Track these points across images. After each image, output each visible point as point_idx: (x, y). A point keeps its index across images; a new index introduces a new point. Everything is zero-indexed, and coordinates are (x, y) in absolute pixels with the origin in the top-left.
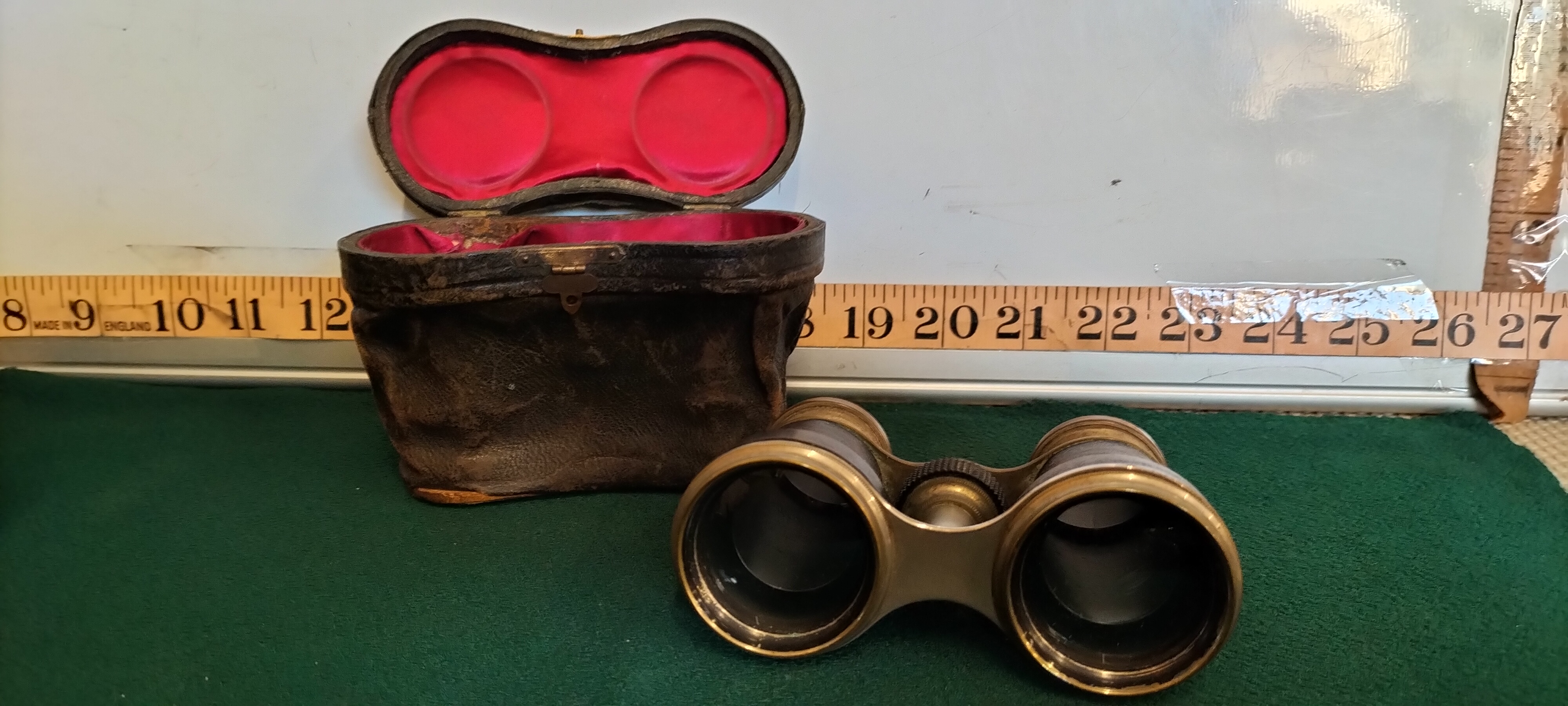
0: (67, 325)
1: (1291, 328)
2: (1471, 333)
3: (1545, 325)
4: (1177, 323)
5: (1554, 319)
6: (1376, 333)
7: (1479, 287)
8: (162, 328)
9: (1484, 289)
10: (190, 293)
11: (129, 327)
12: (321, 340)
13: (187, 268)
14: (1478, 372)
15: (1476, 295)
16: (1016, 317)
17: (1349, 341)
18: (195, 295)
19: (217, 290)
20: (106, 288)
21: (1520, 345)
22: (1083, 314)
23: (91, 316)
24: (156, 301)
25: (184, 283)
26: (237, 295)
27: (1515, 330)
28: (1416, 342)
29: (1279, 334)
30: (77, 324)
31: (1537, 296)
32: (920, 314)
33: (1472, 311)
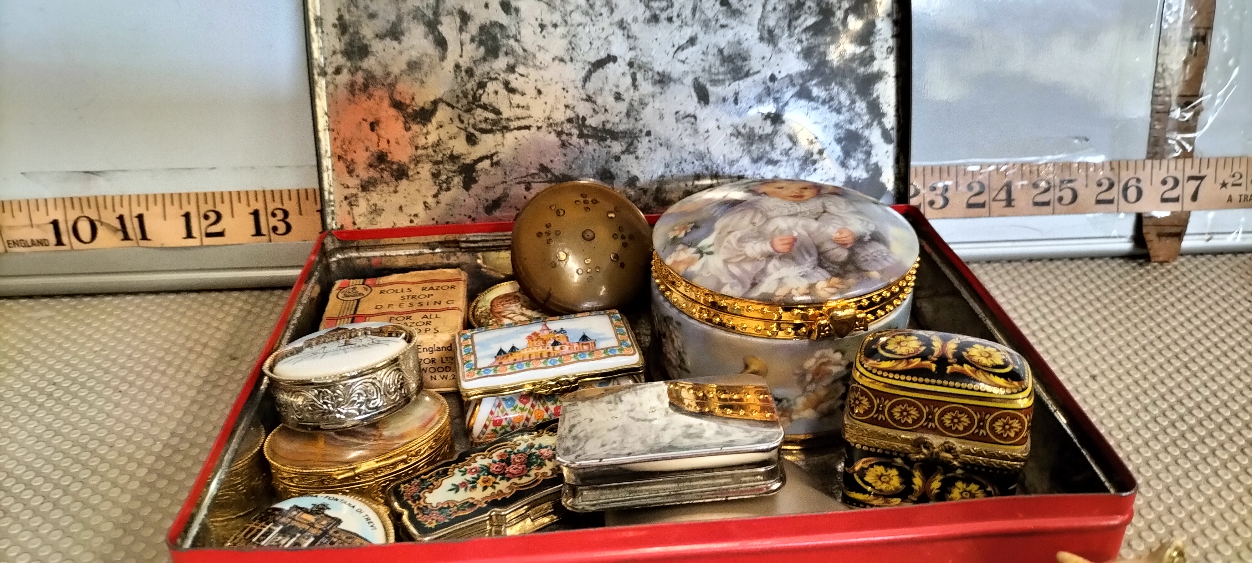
1: (1003, 195)
2: (1139, 192)
3: (1194, 184)
5: (1201, 178)
6: (1068, 195)
7: (1144, 156)
8: (59, 243)
9: (1148, 158)
10: (82, 212)
11: (30, 244)
12: (202, 246)
13: (77, 189)
14: (1145, 222)
15: (1142, 163)
17: (1047, 204)
18: (87, 212)
19: (105, 208)
20: (4, 212)
21: (1176, 200)
24: (51, 220)
25: (77, 203)
26: (125, 212)
27: (1172, 189)
28: (1098, 202)
29: (994, 200)
31: (1188, 161)
33: (1140, 174)
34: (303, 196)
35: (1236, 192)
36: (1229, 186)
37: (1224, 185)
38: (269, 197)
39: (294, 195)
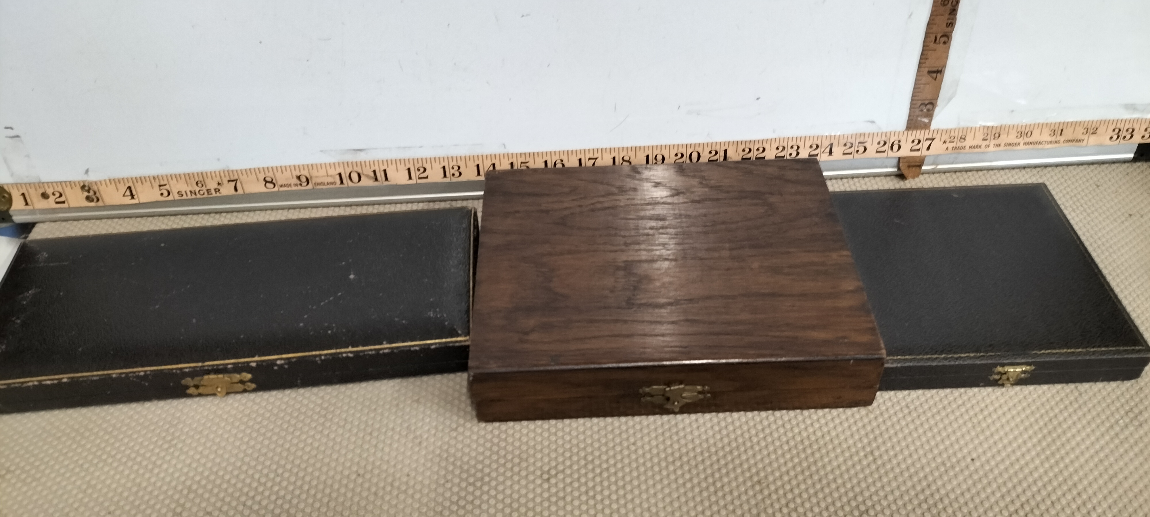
0: (296, 185)
1: (828, 150)
2: (899, 147)
3: (929, 142)
4: (782, 151)
5: (933, 139)
6: (861, 149)
7: (904, 129)
8: (342, 182)
9: (906, 129)
10: (353, 168)
11: (325, 184)
12: (416, 184)
13: (350, 158)
14: (902, 160)
15: (902, 132)
16: (716, 153)
17: (851, 154)
18: (355, 169)
19: (366, 166)
20: (313, 169)
21: (919, 150)
22: (744, 150)
23: (308, 180)
24: (337, 173)
25: (350, 165)
26: (376, 168)
27: (917, 144)
28: (877, 152)
29: (824, 152)
30: (301, 185)
31: (927, 131)
32: (676, 155)
33: (901, 138)
34: (468, 159)
35: (951, 146)
36: (947, 143)
37: (945, 142)
38: (450, 160)
39: (463, 159)
